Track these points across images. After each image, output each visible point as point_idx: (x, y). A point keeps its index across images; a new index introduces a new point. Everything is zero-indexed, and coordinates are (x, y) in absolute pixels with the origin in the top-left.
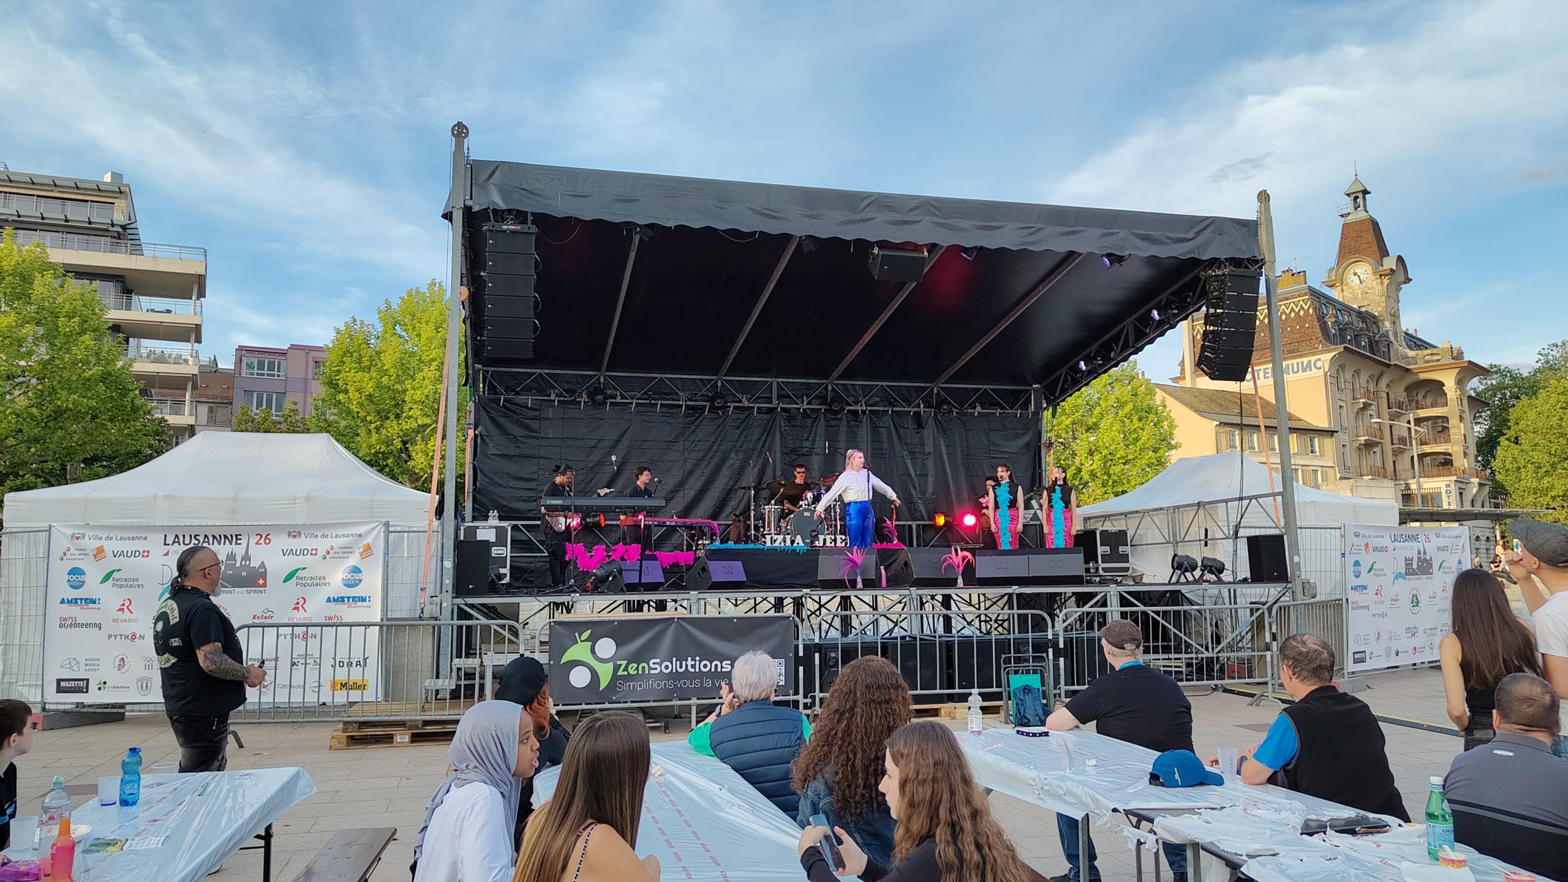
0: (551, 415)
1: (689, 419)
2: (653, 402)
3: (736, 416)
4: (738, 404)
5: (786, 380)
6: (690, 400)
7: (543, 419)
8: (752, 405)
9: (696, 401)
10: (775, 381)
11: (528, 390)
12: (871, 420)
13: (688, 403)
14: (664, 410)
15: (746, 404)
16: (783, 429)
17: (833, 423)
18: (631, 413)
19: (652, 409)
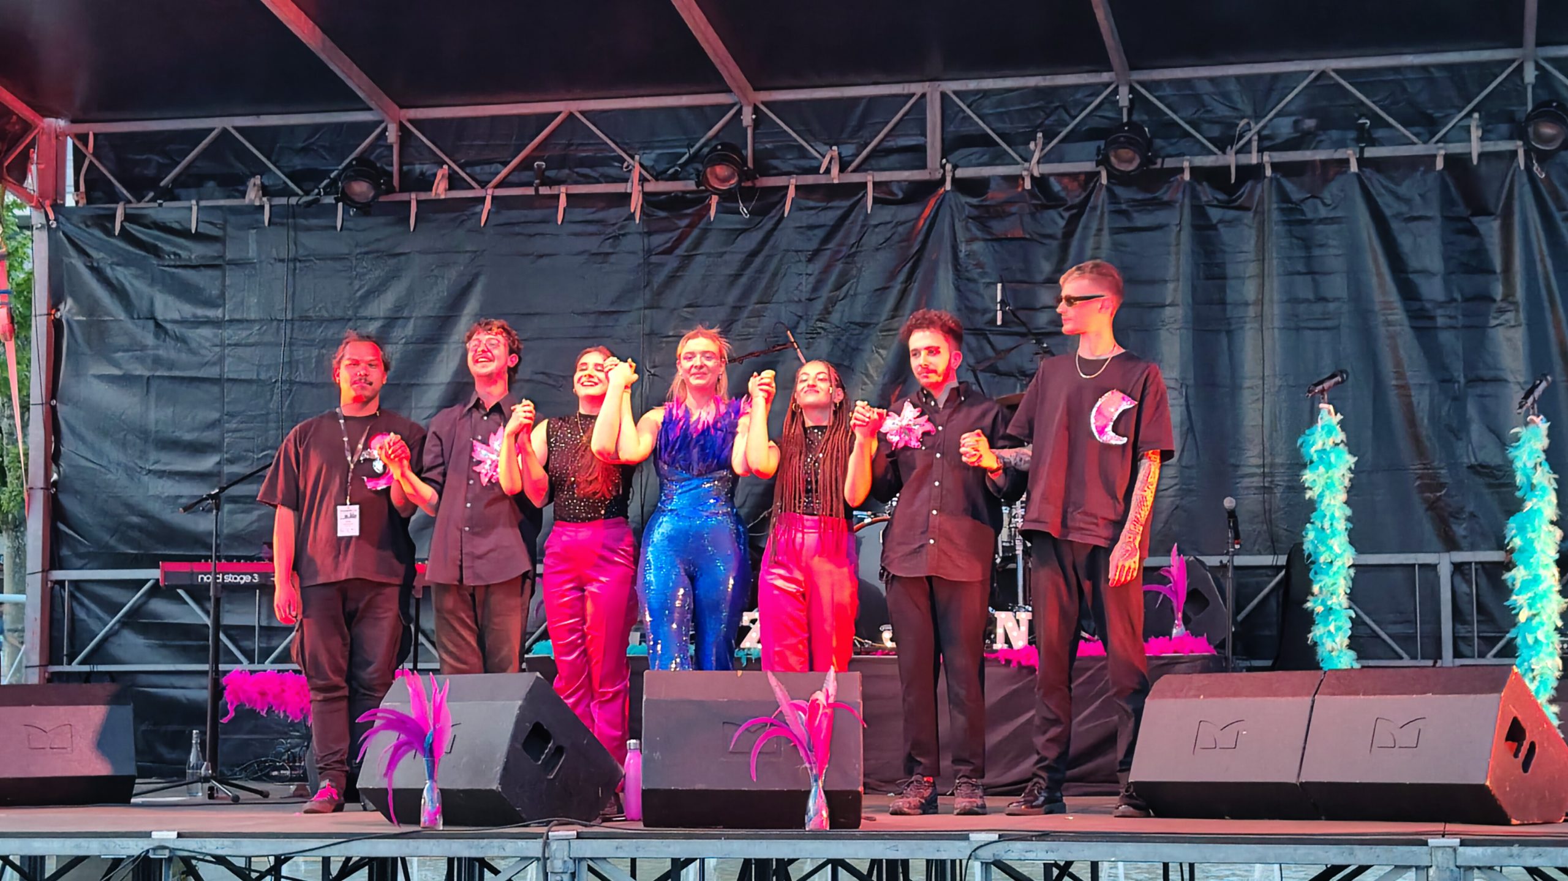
0: (252, 252)
1: (658, 240)
2: (544, 190)
3: (807, 218)
4: (810, 179)
5: (972, 85)
6: (658, 177)
7: (235, 263)
8: (856, 178)
9: (675, 177)
10: (932, 91)
11: (192, 182)
12: (1284, 197)
13: (651, 187)
14: (579, 214)
15: (835, 177)
16: (963, 248)
17: (1142, 220)
18: (477, 230)
19: (538, 214)
